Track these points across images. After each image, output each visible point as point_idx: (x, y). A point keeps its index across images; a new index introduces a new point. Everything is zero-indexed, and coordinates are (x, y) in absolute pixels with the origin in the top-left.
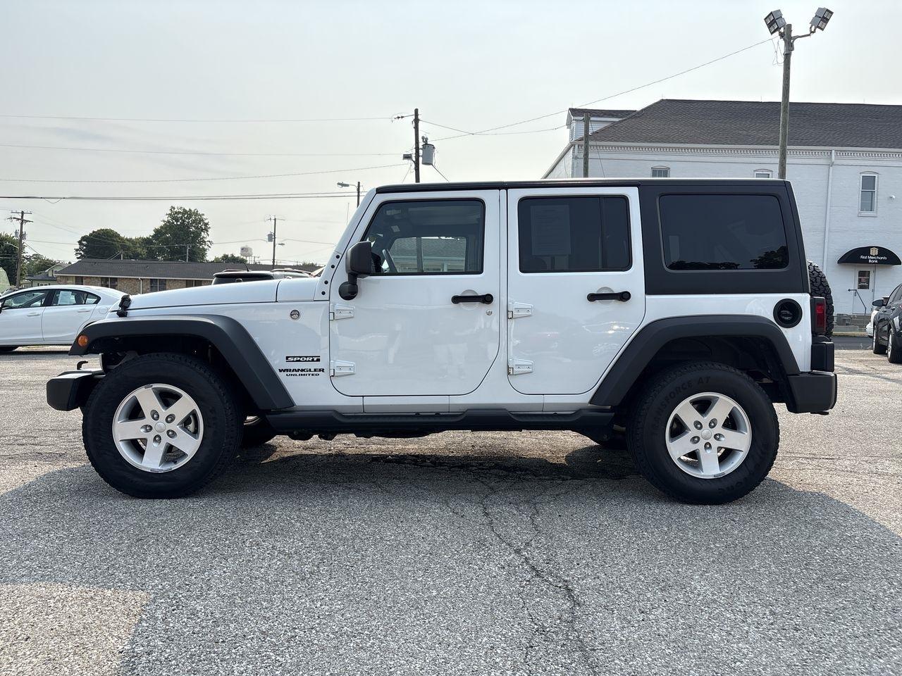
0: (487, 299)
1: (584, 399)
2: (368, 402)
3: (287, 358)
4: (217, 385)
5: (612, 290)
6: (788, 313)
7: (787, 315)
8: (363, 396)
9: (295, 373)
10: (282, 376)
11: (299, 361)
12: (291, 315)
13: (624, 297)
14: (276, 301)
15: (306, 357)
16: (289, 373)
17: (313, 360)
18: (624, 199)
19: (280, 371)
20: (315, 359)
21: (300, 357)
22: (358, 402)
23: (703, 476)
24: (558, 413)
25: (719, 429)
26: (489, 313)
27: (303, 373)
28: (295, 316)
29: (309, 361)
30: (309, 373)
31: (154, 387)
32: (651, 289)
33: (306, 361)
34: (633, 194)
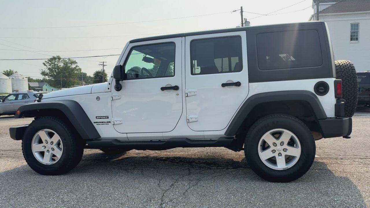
0: (176, 88)
1: (222, 133)
2: (129, 135)
3: (96, 117)
4: (66, 129)
5: (233, 81)
7: (321, 89)
8: (127, 133)
9: (100, 123)
10: (95, 125)
11: (101, 118)
12: (97, 99)
13: (238, 84)
14: (91, 93)
15: (103, 117)
16: (97, 124)
17: (106, 118)
18: (239, 37)
19: (94, 123)
20: (107, 117)
21: (101, 117)
22: (125, 136)
23: (277, 169)
24: (212, 139)
25: (285, 146)
26: (178, 95)
27: (103, 123)
28: (98, 99)
29: (104, 118)
30: (105, 123)
31: (45, 130)
32: (252, 80)
33: (103, 118)
34: (243, 35)
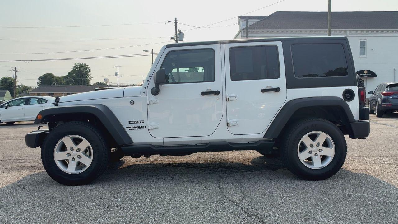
0: (217, 93)
1: (261, 136)
2: (166, 140)
3: (129, 122)
4: (98, 134)
5: (272, 87)
6: (349, 95)
8: (163, 138)
9: (133, 128)
10: (127, 130)
11: (135, 123)
12: (130, 103)
13: (277, 90)
14: (124, 97)
15: (138, 121)
16: (130, 128)
17: (140, 123)
18: (276, 47)
19: (126, 128)
20: (142, 122)
21: (135, 121)
22: (161, 140)
23: (314, 168)
24: (250, 142)
25: (321, 147)
26: (218, 99)
27: (136, 128)
28: (132, 103)
30: (139, 128)
31: (70, 136)
32: (289, 86)
33: (137, 123)
34: (279, 45)
